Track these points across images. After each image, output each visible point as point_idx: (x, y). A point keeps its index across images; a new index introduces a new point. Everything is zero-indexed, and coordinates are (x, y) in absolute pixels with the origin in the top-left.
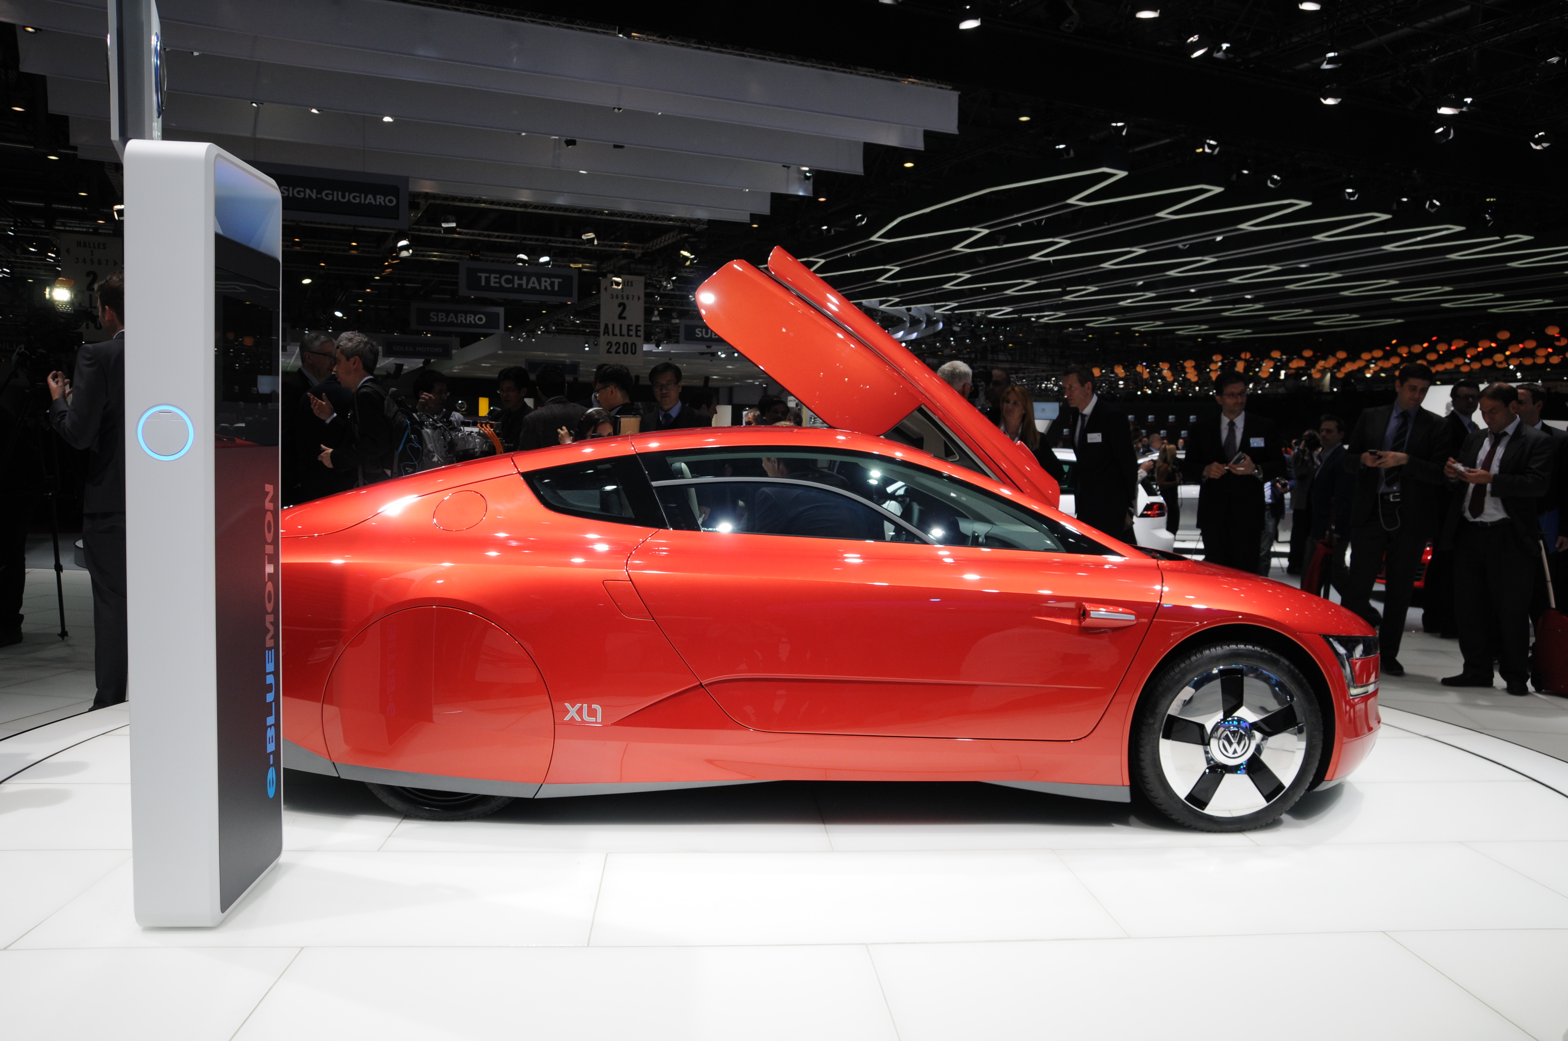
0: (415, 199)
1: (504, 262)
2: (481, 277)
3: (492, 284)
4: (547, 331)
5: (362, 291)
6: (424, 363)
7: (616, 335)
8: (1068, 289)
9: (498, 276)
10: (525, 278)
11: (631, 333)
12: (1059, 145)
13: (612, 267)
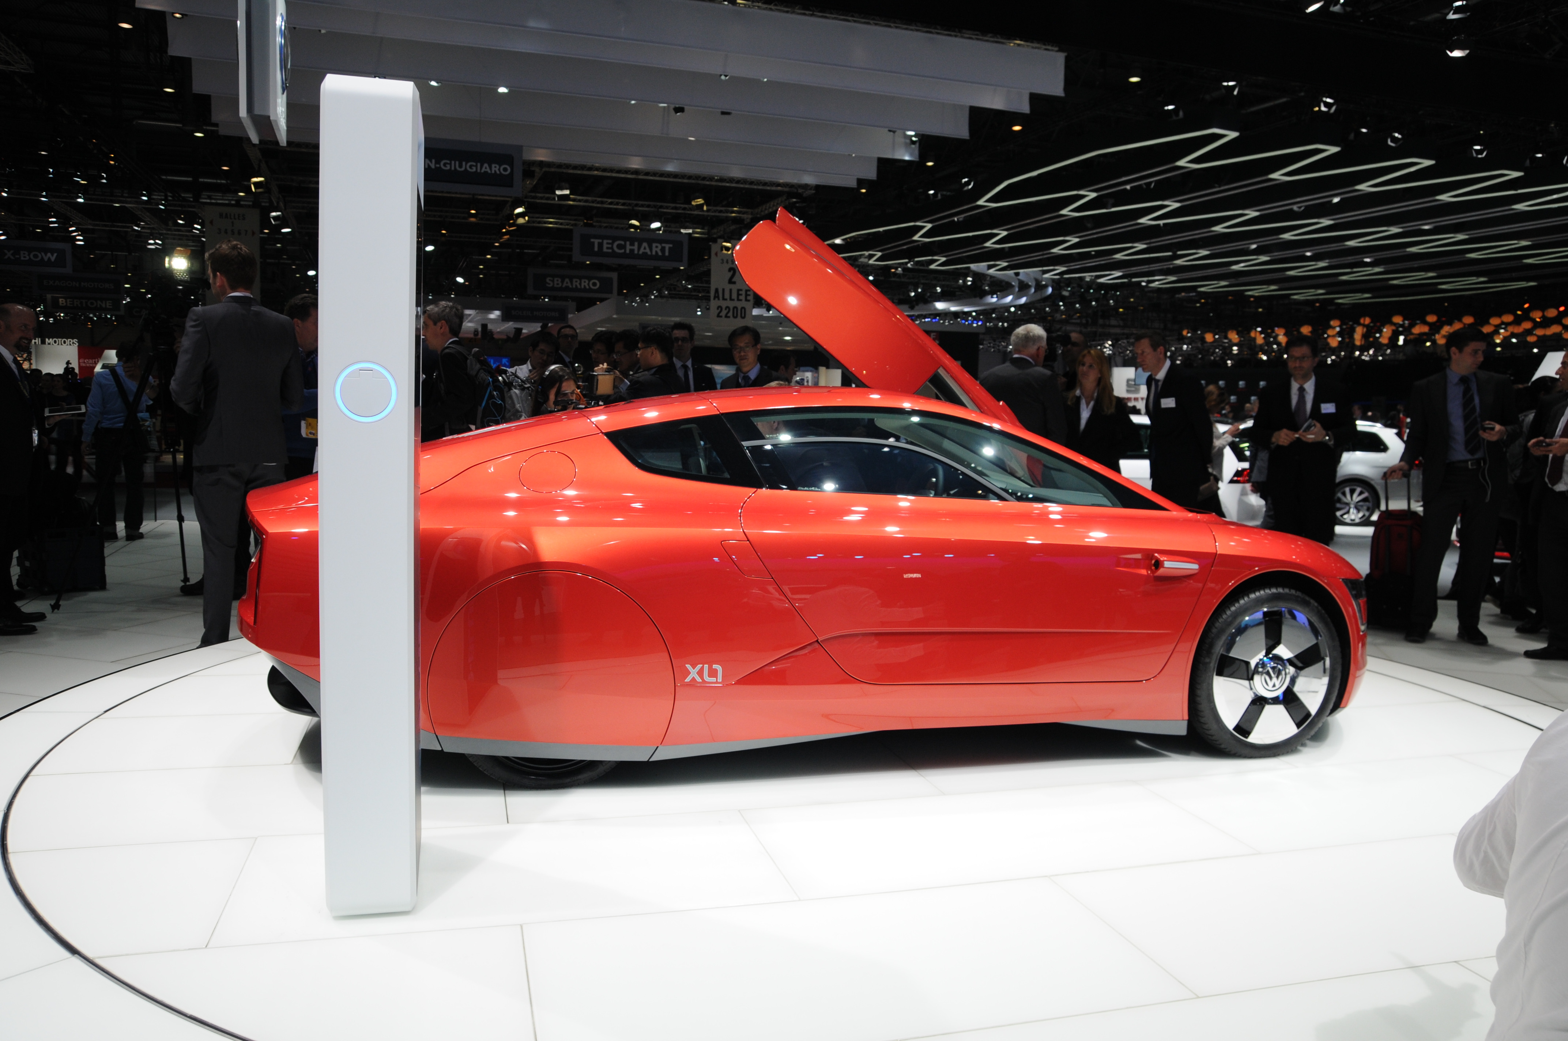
0: (530, 168)
1: (617, 228)
2: (593, 243)
3: (605, 250)
4: (660, 296)
5: (483, 257)
6: (542, 327)
7: (726, 300)
8: (1179, 253)
9: (610, 241)
10: (636, 244)
11: (741, 297)
12: (1167, 106)
13: (722, 233)
